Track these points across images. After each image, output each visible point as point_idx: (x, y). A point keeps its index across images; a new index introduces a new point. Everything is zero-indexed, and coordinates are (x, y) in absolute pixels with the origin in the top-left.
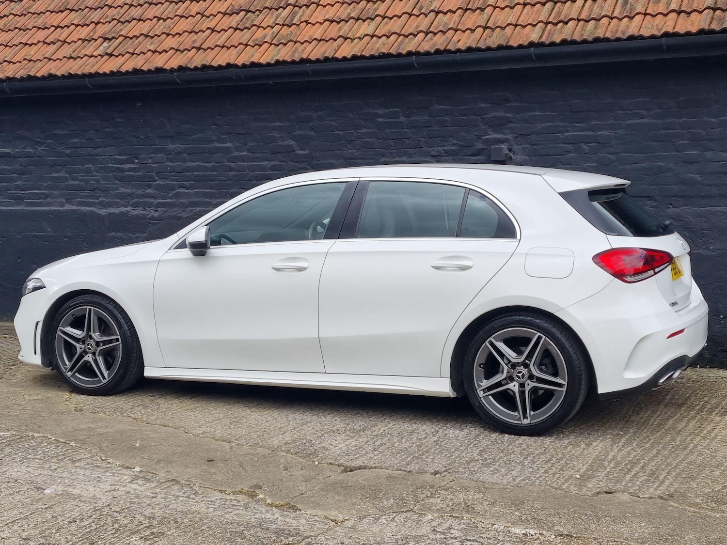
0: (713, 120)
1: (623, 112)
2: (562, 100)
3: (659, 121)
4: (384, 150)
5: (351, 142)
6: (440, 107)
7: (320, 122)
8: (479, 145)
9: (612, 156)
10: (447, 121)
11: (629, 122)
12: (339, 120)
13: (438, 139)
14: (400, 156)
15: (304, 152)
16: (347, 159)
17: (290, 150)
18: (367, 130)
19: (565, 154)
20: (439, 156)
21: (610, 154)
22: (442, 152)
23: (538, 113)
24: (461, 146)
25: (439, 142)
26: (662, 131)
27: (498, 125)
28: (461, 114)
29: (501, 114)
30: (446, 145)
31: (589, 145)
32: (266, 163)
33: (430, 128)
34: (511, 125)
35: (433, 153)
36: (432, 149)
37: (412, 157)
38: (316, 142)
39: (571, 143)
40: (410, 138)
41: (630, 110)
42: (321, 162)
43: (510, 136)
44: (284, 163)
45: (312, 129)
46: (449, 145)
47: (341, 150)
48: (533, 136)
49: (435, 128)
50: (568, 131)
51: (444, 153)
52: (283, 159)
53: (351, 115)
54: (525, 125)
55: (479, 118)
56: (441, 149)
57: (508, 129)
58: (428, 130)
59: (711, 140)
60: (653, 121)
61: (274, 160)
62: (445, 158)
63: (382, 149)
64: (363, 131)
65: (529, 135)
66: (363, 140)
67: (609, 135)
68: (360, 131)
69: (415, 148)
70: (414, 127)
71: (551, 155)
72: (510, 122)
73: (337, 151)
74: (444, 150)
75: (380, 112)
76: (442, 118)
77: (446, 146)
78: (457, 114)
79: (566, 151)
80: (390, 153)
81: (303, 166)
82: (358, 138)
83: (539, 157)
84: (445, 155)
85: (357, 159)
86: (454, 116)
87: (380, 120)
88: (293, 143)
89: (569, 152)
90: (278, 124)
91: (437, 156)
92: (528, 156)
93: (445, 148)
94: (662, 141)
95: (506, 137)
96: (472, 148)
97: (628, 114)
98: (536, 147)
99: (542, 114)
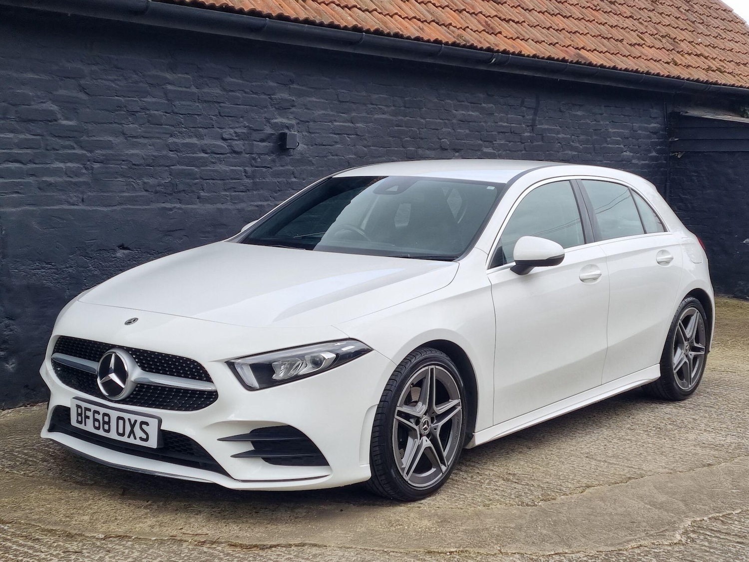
0: (422, 121)
1: (372, 106)
2: (332, 88)
3: (394, 118)
4: (172, 128)
5: (133, 113)
6: (232, 80)
7: (95, 81)
8: (269, 130)
9: (365, 149)
10: (238, 98)
11: (376, 116)
12: (120, 80)
13: (230, 118)
14: (190, 137)
15: (70, 123)
16: (129, 137)
17: (49, 119)
18: (154, 100)
19: (333, 145)
20: (230, 140)
21: (364, 147)
22: (234, 135)
23: (314, 99)
24: (250, 128)
25: (230, 122)
26: (396, 128)
27: (283, 108)
28: (252, 92)
29: (285, 95)
30: (237, 126)
31: (350, 136)
32: (11, 135)
33: (222, 105)
34: (293, 109)
35: (225, 136)
36: (224, 130)
37: (203, 139)
38: (88, 110)
39: (338, 134)
40: (200, 115)
41: (376, 105)
42: (95, 138)
43: (294, 122)
44: (38, 137)
45: (83, 89)
46: (240, 127)
47: (121, 124)
48: (311, 123)
49: (227, 105)
50: (335, 121)
51: (236, 136)
52: (39, 131)
53: (135, 76)
54: (305, 110)
55: (267, 97)
56: (232, 131)
57: (292, 113)
58: (220, 107)
59: (422, 139)
60: (391, 117)
61: (22, 132)
62: (236, 142)
63: (169, 125)
64: (149, 99)
65: (308, 122)
66: (148, 112)
67: (364, 128)
68: (145, 99)
69: (206, 128)
70: (206, 102)
71: (324, 145)
72: (293, 106)
73: (114, 125)
74: (236, 133)
75: (169, 76)
76: (234, 94)
77: (237, 128)
78: (248, 91)
79: (335, 142)
80: (179, 132)
81: (67, 143)
82: (143, 109)
83: (315, 146)
84: (236, 138)
85: (140, 138)
86: (245, 93)
87: (169, 87)
88: (54, 108)
89: (336, 143)
90: (30, 75)
91: (228, 140)
92: (307, 145)
93: (238, 130)
94: (395, 137)
95: (290, 122)
96: (261, 132)
97: (376, 108)
98: (313, 135)
99: (318, 100)
